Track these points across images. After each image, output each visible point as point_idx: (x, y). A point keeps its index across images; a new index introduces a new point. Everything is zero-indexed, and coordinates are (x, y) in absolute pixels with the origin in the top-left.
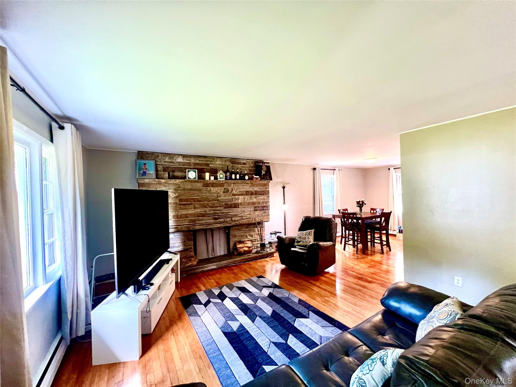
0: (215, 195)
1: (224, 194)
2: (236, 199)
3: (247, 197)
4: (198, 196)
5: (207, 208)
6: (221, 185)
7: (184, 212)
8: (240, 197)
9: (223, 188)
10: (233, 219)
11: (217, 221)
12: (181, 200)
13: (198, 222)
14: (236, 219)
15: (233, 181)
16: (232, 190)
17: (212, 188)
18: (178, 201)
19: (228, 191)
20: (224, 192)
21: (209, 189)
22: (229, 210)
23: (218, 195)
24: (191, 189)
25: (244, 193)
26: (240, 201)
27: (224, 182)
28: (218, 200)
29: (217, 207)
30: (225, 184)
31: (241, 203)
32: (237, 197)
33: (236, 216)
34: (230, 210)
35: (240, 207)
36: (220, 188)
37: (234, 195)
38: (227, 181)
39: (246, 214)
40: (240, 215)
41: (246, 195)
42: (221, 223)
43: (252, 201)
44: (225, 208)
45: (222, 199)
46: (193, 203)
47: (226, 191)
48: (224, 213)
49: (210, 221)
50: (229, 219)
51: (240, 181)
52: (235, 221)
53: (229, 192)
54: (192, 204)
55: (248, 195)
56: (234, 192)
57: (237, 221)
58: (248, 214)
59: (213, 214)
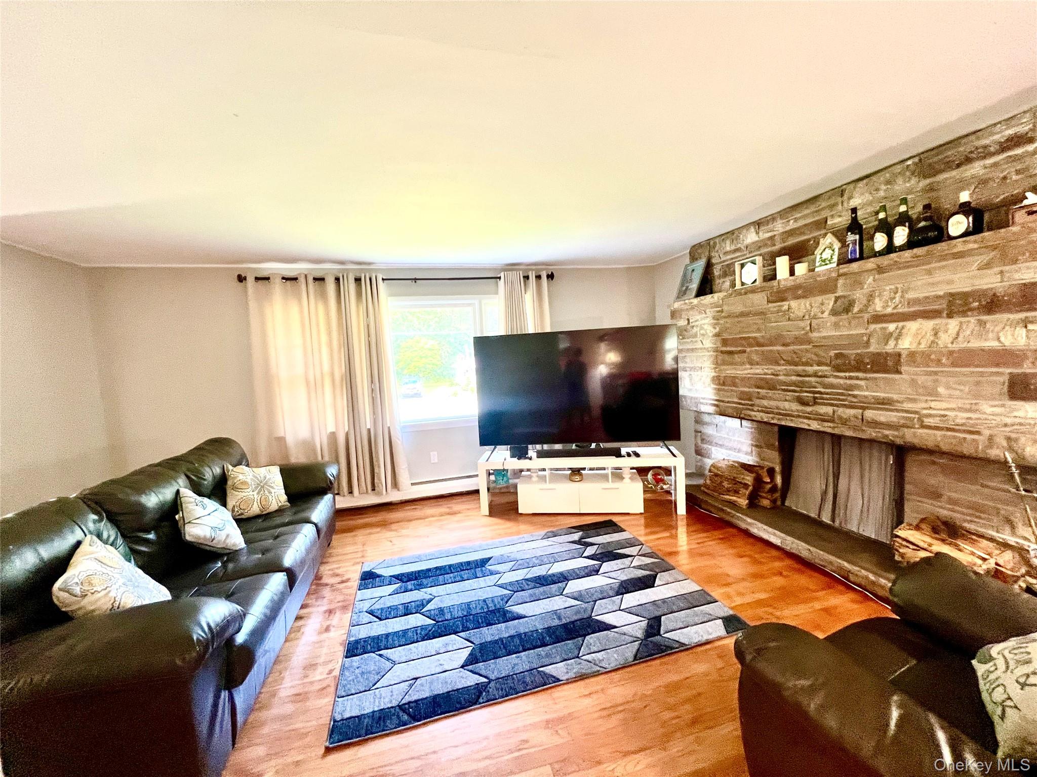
0: (802, 324)
1: (833, 319)
2: (888, 337)
3: (953, 324)
4: (759, 330)
5: (779, 365)
6: (827, 287)
7: (730, 371)
8: (913, 326)
9: (832, 297)
10: (869, 414)
11: (809, 409)
12: (725, 342)
13: (757, 402)
14: (883, 416)
15: (871, 264)
16: (870, 297)
17: (794, 304)
18: (719, 344)
19: (851, 304)
20: (834, 312)
21: (786, 307)
22: (851, 378)
23: (814, 322)
24: (743, 314)
25: (942, 305)
26: (906, 344)
27: (834, 275)
28: (809, 342)
29: (807, 364)
30: (841, 282)
31: (912, 355)
32: (892, 327)
33: (884, 404)
34: (857, 378)
35: (904, 369)
36: (819, 299)
37: (878, 318)
38: (845, 269)
39: (944, 405)
40: (908, 406)
41: (950, 316)
42: (823, 419)
43: (994, 344)
44: (838, 369)
45: (824, 338)
46: (748, 350)
47: (844, 308)
48: (832, 386)
49: (787, 405)
50: (852, 412)
51: (907, 254)
52: (875, 424)
53: (856, 310)
54: (744, 352)
55: (964, 313)
56: (878, 306)
57: (889, 426)
58: (960, 409)
59: (794, 384)
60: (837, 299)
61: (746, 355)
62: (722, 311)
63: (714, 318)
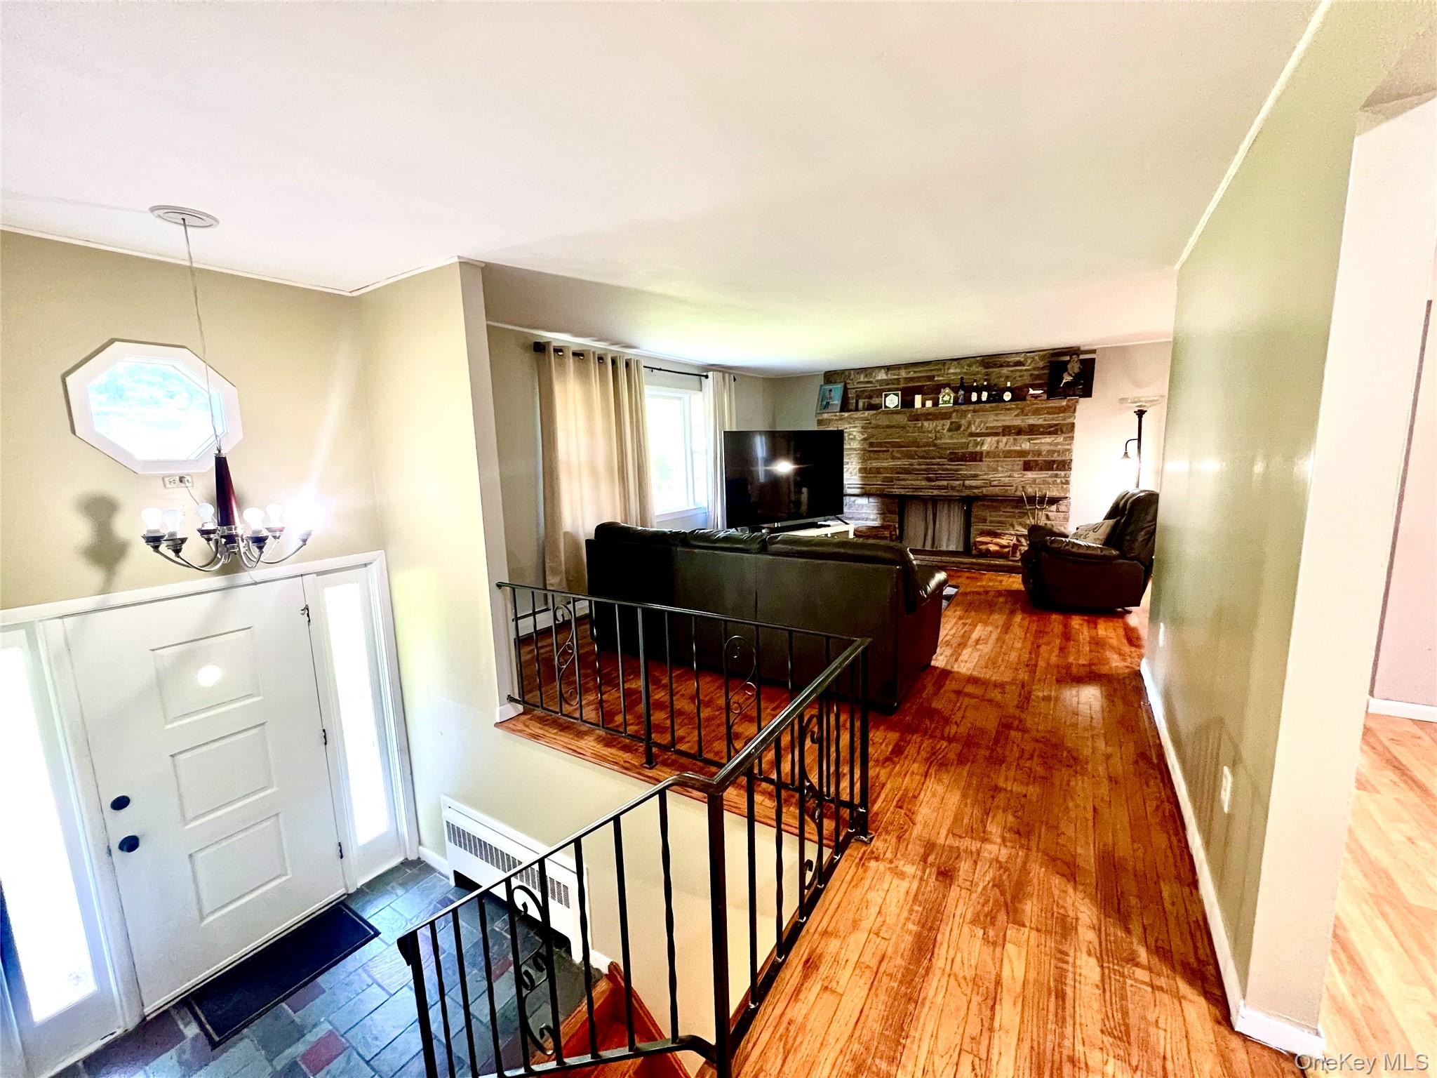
0: (930, 435)
1: (950, 434)
2: (977, 444)
3: (1005, 439)
4: (899, 437)
5: (914, 459)
6: (945, 416)
7: (875, 464)
8: (989, 439)
9: (949, 422)
10: (967, 483)
11: (933, 484)
12: (871, 445)
13: (897, 482)
14: (973, 483)
15: (971, 407)
16: (969, 424)
17: (926, 424)
18: (866, 446)
19: (960, 427)
20: (950, 430)
21: (920, 425)
22: (958, 465)
23: (938, 435)
24: (888, 427)
25: (1000, 430)
26: (985, 448)
27: (951, 410)
28: (935, 445)
29: (933, 458)
30: (954, 414)
31: (988, 453)
32: (979, 439)
33: (975, 477)
34: (961, 465)
35: (984, 459)
36: (942, 422)
37: (972, 435)
38: (957, 407)
39: (1001, 475)
40: (985, 477)
41: (1004, 435)
42: (940, 488)
43: (1019, 448)
44: (951, 460)
45: (945, 443)
46: (891, 450)
47: (955, 428)
48: (948, 470)
49: (918, 482)
50: (958, 483)
51: (988, 405)
52: (971, 487)
53: (962, 429)
54: (888, 451)
55: (1009, 435)
56: (973, 428)
57: (976, 487)
58: (1006, 477)
59: (925, 470)
60: (951, 423)
61: (889, 453)
62: (870, 423)
63: (862, 428)
